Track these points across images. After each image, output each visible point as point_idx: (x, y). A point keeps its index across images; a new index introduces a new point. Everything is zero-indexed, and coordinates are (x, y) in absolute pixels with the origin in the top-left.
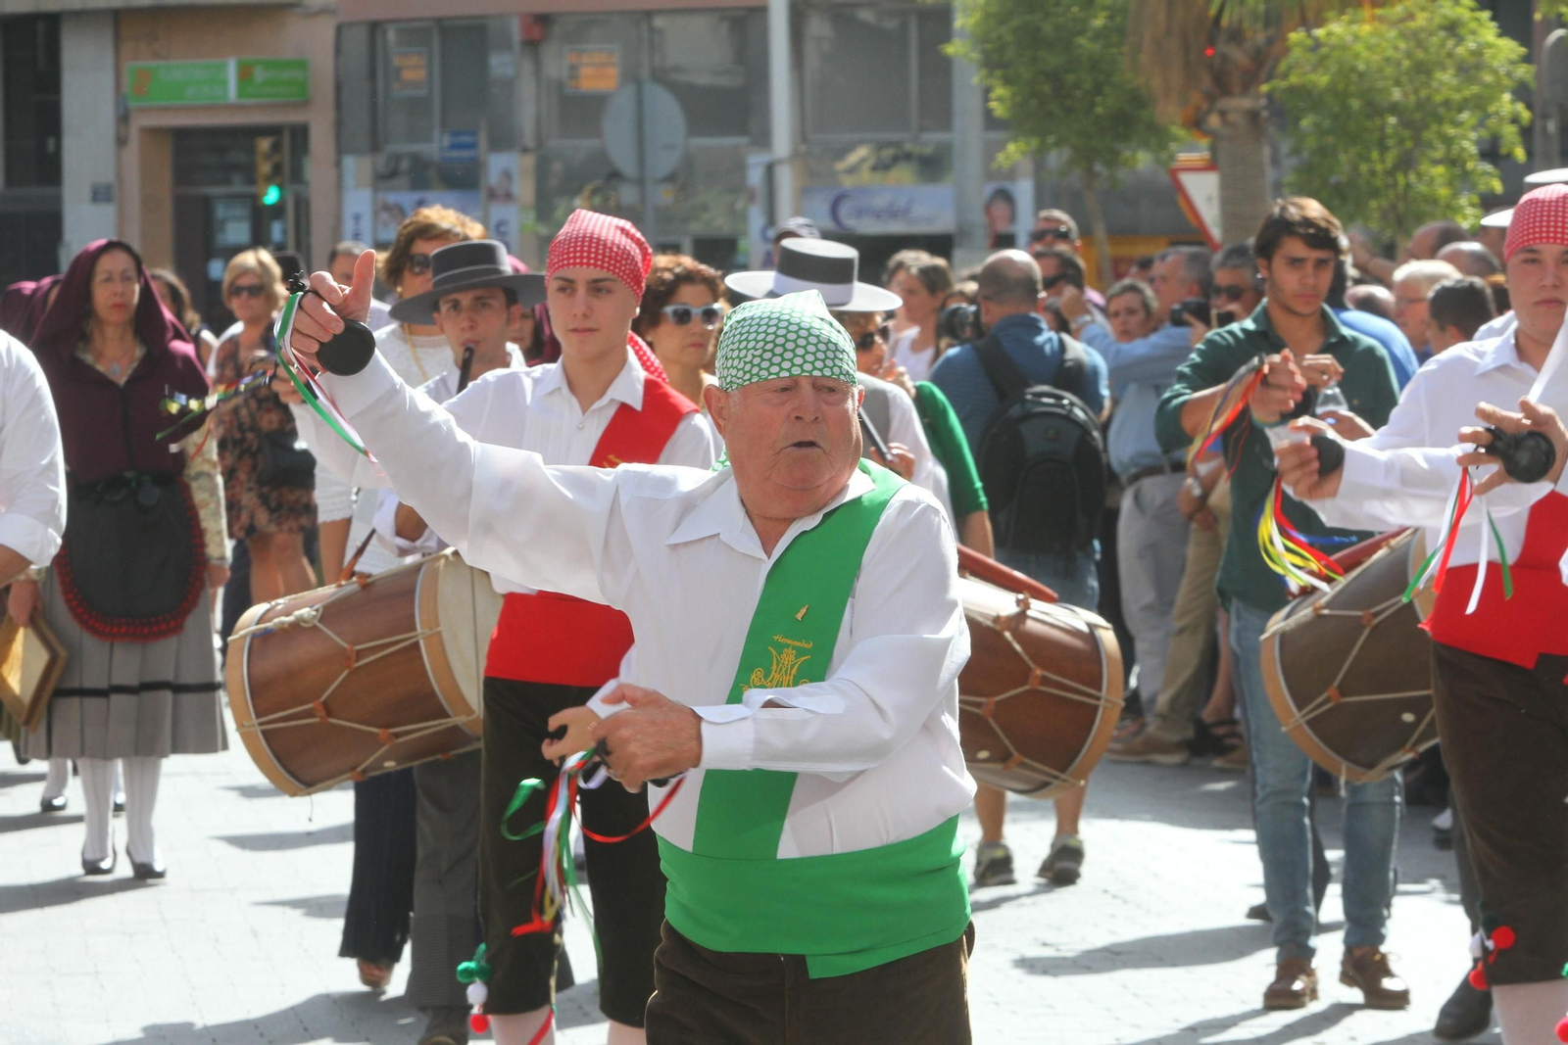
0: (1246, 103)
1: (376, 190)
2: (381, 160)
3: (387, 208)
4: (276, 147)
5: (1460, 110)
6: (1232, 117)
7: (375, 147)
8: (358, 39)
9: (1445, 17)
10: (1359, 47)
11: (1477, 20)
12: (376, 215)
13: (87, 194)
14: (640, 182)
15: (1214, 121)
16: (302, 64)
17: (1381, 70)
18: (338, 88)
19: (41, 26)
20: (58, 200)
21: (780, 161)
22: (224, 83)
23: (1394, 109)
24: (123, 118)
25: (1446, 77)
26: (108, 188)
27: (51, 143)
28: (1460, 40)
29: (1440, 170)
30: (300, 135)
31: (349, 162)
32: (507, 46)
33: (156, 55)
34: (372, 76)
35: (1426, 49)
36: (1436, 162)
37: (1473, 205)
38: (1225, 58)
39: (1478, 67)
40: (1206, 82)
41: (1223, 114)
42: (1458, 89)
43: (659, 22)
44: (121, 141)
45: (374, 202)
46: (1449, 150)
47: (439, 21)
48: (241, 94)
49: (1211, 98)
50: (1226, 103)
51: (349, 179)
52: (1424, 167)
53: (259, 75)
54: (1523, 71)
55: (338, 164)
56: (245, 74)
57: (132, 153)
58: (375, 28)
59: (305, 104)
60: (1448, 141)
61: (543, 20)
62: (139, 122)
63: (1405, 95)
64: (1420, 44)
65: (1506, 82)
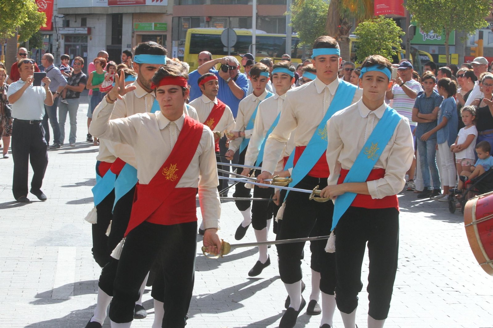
0: (346, 36)
1: (178, 47)
2: (180, 42)
3: (180, 50)
4: (161, 39)
5: (389, 40)
6: (343, 39)
7: (179, 39)
8: (176, 20)
9: (387, 22)
10: (371, 26)
11: (393, 22)
12: (178, 51)
13: (126, 46)
14: (228, 47)
15: (340, 40)
16: (166, 24)
17: (374, 31)
18: (172, 28)
19: (119, 15)
20: (121, 46)
21: (254, 44)
22: (152, 27)
23: (376, 39)
24: (133, 33)
25: (386, 33)
26: (130, 45)
27: (120, 36)
28: (390, 26)
29: (385, 51)
30: (165, 37)
31: (174, 42)
32: (203, 22)
33: (140, 22)
34: (179, 26)
35: (383, 28)
36: (384, 49)
37: (391, 58)
38: (342, 28)
39: (393, 31)
40: (339, 32)
41: (341, 38)
42: (389, 36)
43: (231, 19)
44: (133, 37)
45: (178, 49)
46: (386, 47)
47: (191, 17)
48: (154, 29)
49: (339, 35)
50: (342, 36)
51: (174, 45)
52: (382, 50)
53: (158, 26)
54: (401, 33)
55: (172, 42)
56: (155, 25)
57: (135, 39)
58: (179, 17)
59: (166, 31)
60: (387, 45)
61: (210, 18)
62: (136, 33)
63: (379, 36)
64: (382, 27)
65: (398, 35)
